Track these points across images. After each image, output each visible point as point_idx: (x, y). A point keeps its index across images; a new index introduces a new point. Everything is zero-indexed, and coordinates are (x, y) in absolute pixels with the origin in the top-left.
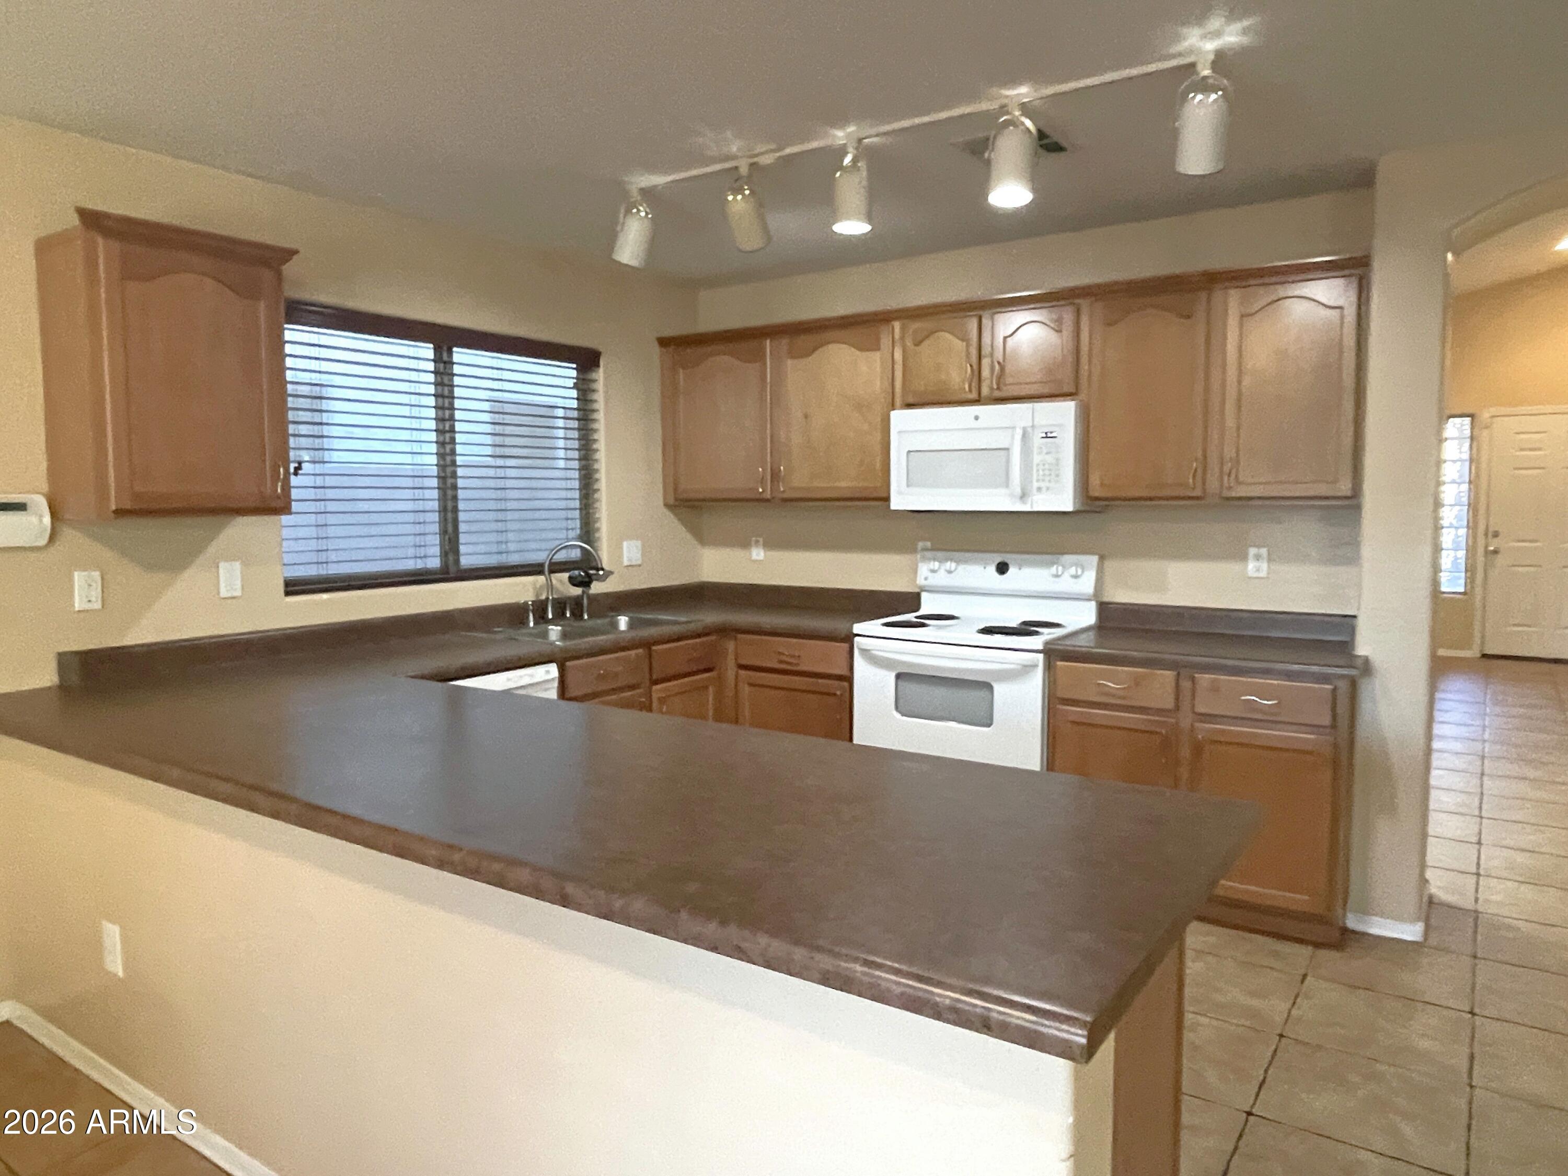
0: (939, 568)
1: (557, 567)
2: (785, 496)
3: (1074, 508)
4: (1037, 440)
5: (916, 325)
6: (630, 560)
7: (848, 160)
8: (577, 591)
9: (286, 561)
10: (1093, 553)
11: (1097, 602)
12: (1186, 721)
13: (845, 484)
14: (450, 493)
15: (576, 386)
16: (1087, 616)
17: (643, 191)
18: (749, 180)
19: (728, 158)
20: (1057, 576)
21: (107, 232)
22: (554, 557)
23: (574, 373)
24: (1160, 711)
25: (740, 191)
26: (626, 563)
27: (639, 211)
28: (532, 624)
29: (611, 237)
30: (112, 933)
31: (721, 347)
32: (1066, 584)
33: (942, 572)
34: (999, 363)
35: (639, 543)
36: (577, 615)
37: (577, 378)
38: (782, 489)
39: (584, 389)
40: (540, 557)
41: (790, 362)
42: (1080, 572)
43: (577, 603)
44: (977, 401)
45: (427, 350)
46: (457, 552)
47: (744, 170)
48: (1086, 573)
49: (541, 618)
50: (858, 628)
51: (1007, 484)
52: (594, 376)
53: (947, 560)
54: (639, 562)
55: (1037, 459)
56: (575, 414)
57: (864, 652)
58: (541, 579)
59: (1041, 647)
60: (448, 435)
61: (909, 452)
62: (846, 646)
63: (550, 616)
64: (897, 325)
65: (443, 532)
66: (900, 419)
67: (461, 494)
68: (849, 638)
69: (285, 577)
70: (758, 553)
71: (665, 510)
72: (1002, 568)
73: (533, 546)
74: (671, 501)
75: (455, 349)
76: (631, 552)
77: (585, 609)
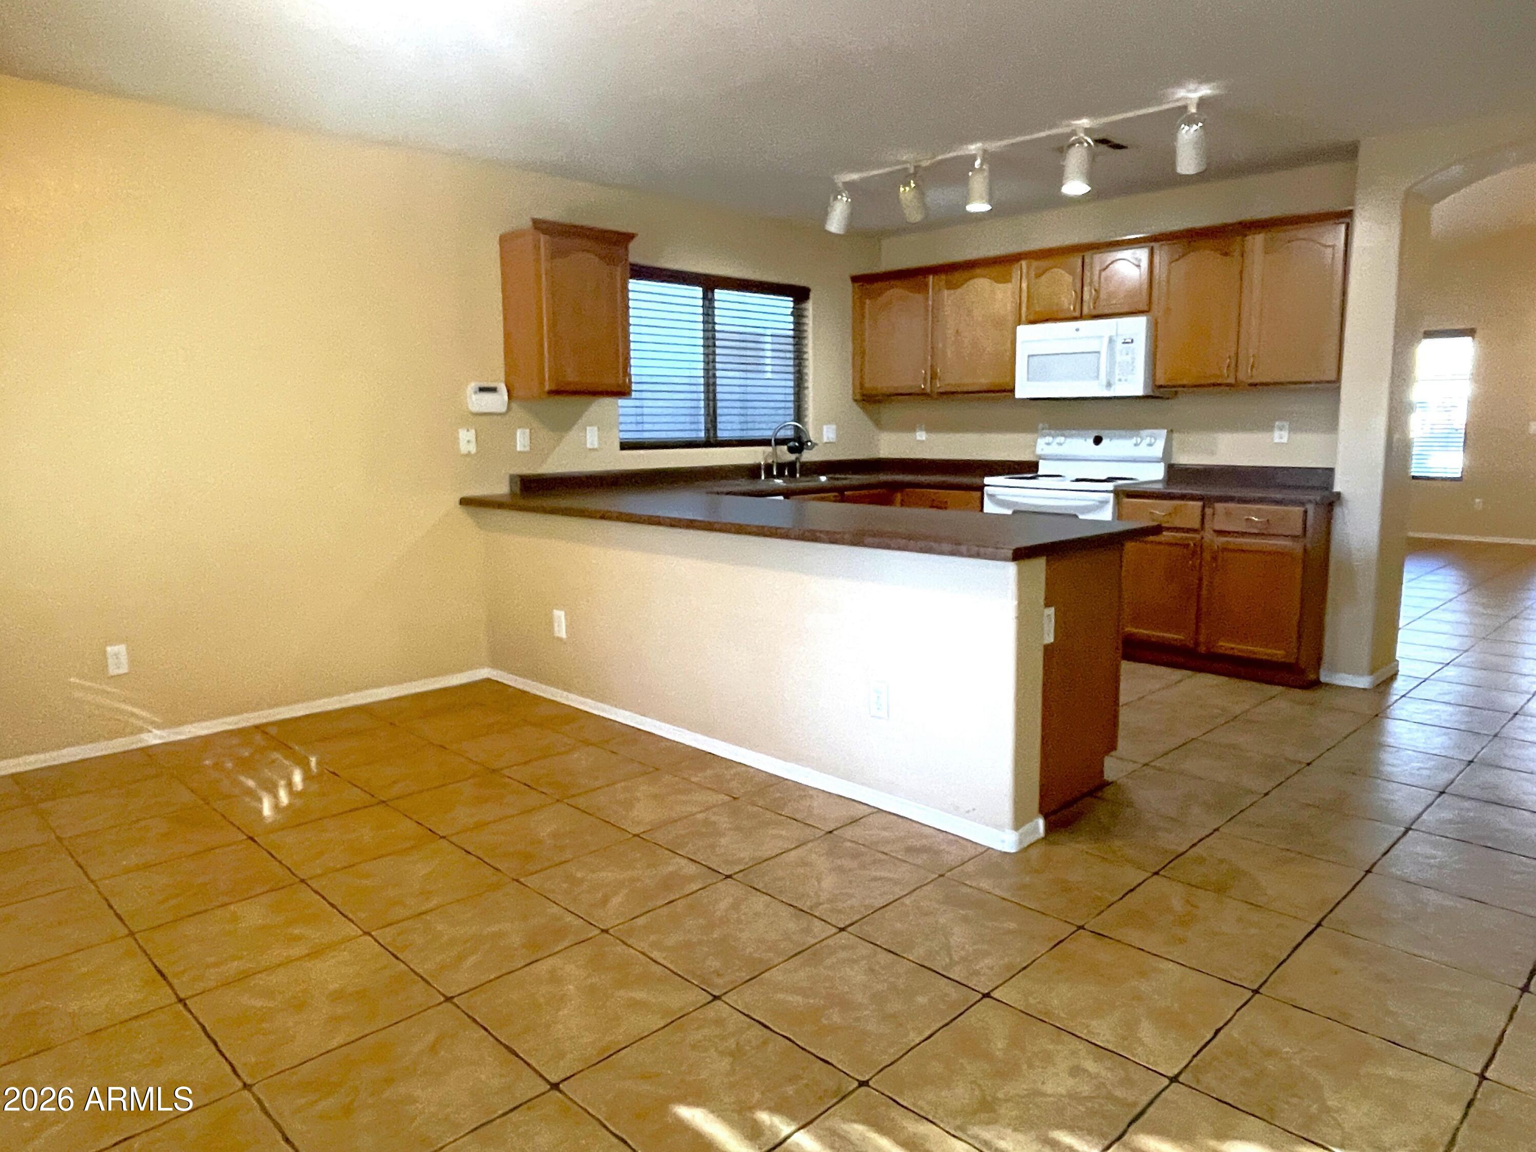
0: (1052, 442)
1: (781, 442)
2: (940, 390)
3: (1144, 391)
4: (1119, 346)
5: (1035, 264)
6: (828, 438)
7: (977, 164)
8: (792, 457)
9: (621, 429)
10: (1163, 428)
11: (1165, 464)
12: (1208, 535)
13: (983, 381)
14: (711, 388)
15: (792, 314)
16: (1155, 473)
17: (844, 183)
18: (914, 175)
19: (899, 162)
20: (1136, 445)
21: (545, 232)
22: (778, 434)
23: (791, 304)
24: (1188, 530)
25: (909, 184)
26: (825, 440)
27: (842, 196)
28: (763, 477)
29: (824, 215)
30: (560, 615)
31: (898, 283)
32: (1143, 451)
33: (1054, 445)
34: (1095, 290)
35: (834, 427)
36: (792, 474)
37: (793, 308)
38: (938, 386)
39: (798, 316)
40: (767, 434)
41: (946, 292)
42: (1153, 440)
43: (791, 465)
44: (1081, 317)
45: (698, 291)
46: (715, 428)
47: (912, 171)
48: (1158, 441)
49: (769, 474)
50: (987, 480)
51: (1097, 377)
52: (803, 306)
53: (1058, 436)
54: (834, 441)
55: (1119, 358)
56: (791, 333)
57: (991, 496)
58: (769, 449)
59: (1112, 489)
60: (711, 349)
61: (1029, 356)
62: (978, 494)
63: (775, 473)
64: (1024, 263)
65: (707, 415)
66: (1025, 332)
67: (719, 389)
68: (981, 488)
69: (621, 439)
70: (921, 436)
71: (854, 404)
72: (1098, 440)
73: (764, 426)
74: (858, 397)
75: (716, 290)
76: (829, 433)
77: (798, 471)
